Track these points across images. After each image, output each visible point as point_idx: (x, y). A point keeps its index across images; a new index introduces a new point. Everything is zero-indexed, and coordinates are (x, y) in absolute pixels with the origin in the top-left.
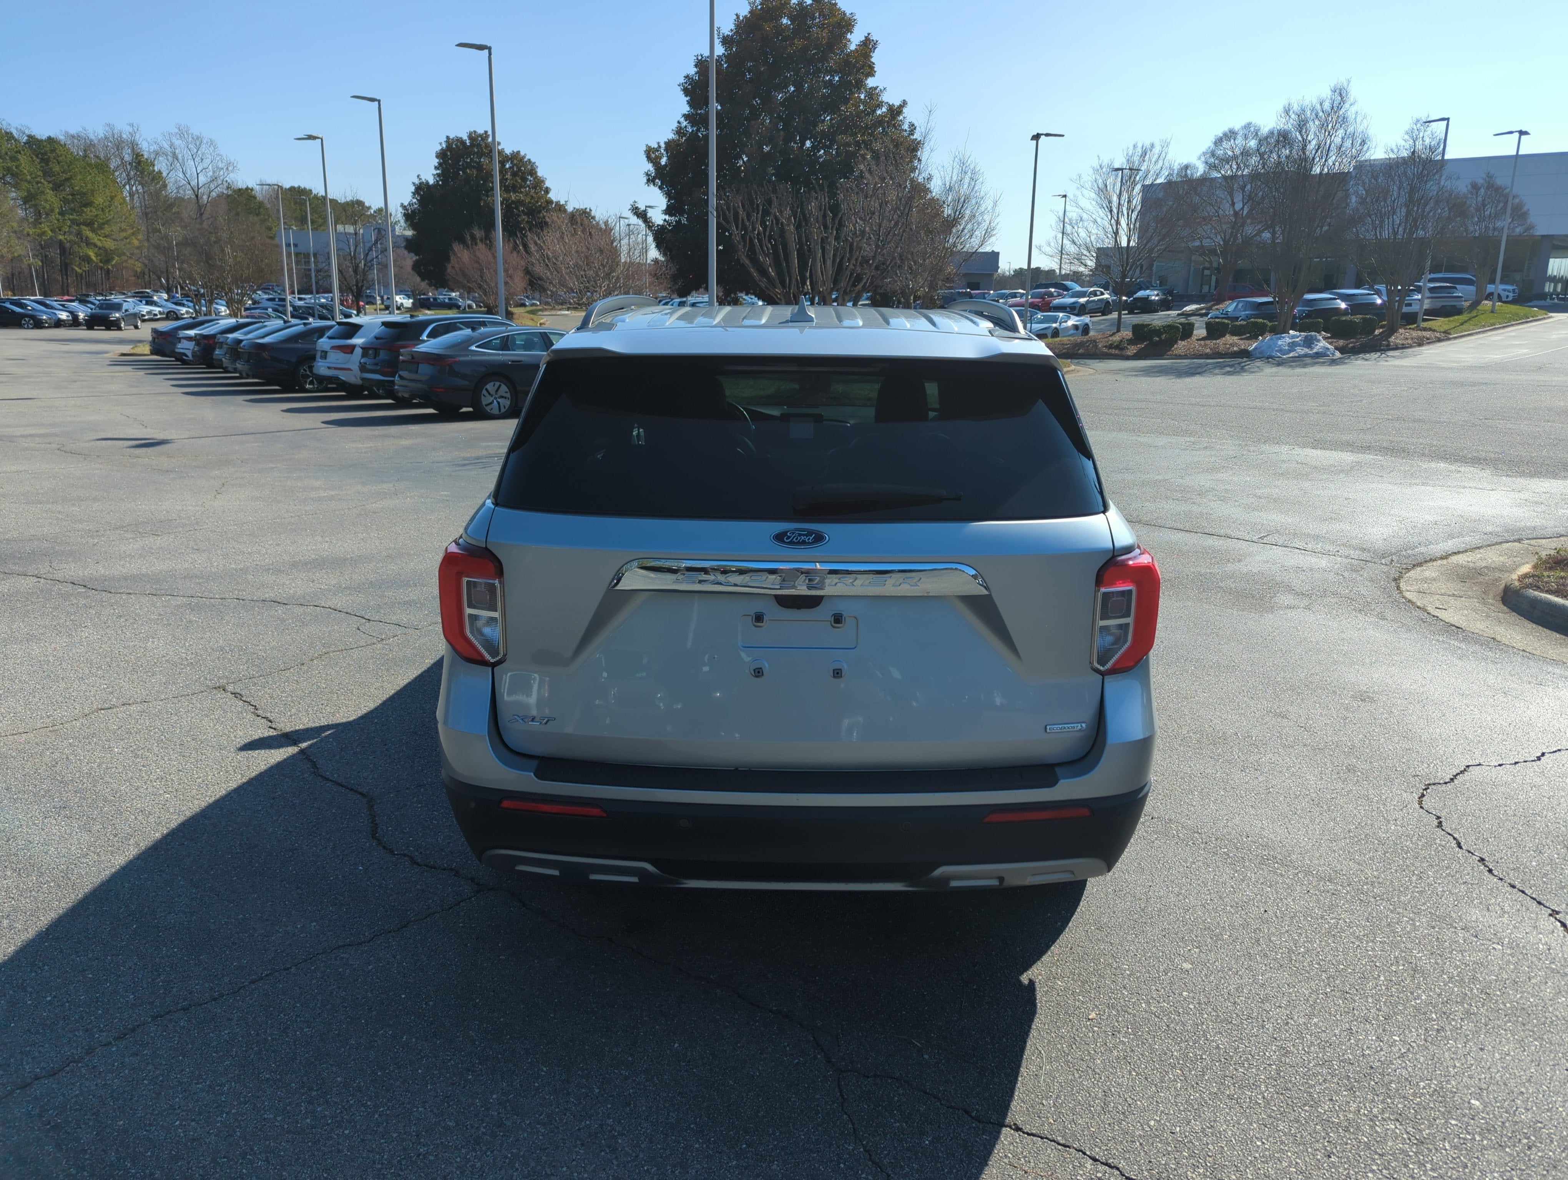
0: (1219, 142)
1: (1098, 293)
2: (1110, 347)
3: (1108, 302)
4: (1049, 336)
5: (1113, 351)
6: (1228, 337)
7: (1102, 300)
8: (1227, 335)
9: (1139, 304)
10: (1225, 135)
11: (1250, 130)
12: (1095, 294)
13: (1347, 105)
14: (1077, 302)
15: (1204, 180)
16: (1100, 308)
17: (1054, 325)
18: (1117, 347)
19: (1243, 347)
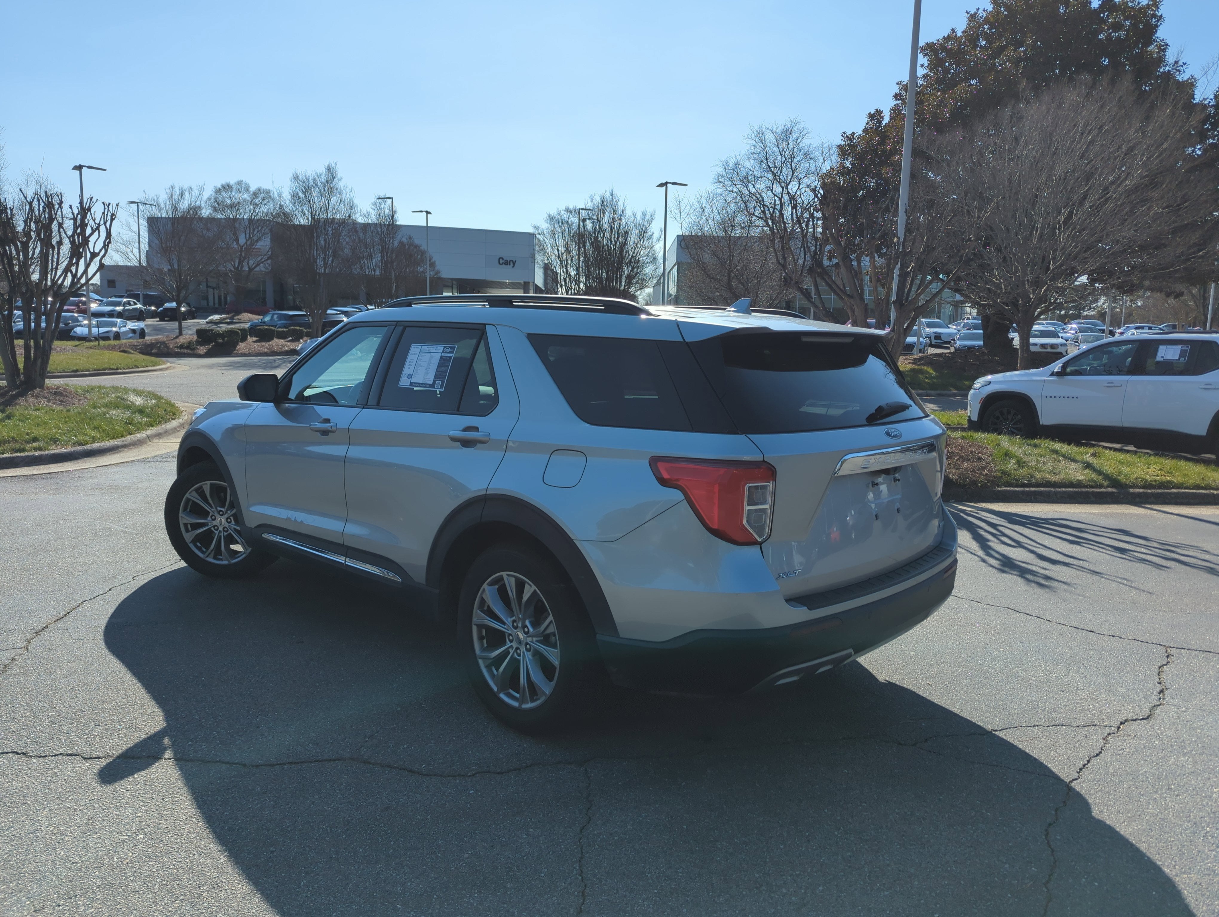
0: (218, 191)
1: (132, 303)
2: (181, 347)
3: (142, 311)
4: (112, 338)
5: (185, 351)
6: (275, 340)
7: (136, 309)
8: (275, 339)
9: (169, 313)
10: (223, 187)
11: (242, 186)
12: (129, 303)
13: (336, 180)
14: (114, 310)
15: (211, 220)
16: (136, 316)
17: (114, 329)
18: (188, 347)
19: (292, 348)
